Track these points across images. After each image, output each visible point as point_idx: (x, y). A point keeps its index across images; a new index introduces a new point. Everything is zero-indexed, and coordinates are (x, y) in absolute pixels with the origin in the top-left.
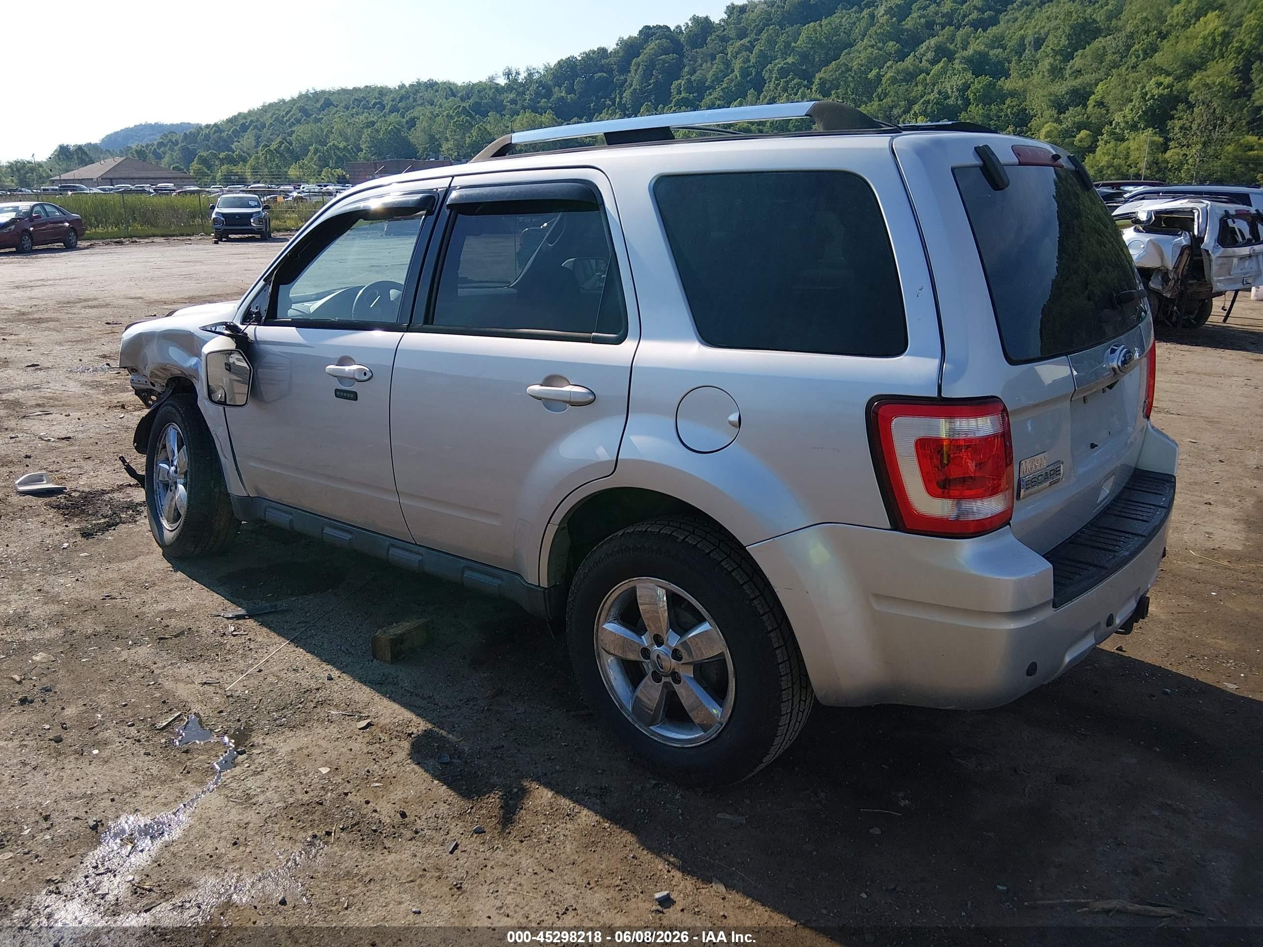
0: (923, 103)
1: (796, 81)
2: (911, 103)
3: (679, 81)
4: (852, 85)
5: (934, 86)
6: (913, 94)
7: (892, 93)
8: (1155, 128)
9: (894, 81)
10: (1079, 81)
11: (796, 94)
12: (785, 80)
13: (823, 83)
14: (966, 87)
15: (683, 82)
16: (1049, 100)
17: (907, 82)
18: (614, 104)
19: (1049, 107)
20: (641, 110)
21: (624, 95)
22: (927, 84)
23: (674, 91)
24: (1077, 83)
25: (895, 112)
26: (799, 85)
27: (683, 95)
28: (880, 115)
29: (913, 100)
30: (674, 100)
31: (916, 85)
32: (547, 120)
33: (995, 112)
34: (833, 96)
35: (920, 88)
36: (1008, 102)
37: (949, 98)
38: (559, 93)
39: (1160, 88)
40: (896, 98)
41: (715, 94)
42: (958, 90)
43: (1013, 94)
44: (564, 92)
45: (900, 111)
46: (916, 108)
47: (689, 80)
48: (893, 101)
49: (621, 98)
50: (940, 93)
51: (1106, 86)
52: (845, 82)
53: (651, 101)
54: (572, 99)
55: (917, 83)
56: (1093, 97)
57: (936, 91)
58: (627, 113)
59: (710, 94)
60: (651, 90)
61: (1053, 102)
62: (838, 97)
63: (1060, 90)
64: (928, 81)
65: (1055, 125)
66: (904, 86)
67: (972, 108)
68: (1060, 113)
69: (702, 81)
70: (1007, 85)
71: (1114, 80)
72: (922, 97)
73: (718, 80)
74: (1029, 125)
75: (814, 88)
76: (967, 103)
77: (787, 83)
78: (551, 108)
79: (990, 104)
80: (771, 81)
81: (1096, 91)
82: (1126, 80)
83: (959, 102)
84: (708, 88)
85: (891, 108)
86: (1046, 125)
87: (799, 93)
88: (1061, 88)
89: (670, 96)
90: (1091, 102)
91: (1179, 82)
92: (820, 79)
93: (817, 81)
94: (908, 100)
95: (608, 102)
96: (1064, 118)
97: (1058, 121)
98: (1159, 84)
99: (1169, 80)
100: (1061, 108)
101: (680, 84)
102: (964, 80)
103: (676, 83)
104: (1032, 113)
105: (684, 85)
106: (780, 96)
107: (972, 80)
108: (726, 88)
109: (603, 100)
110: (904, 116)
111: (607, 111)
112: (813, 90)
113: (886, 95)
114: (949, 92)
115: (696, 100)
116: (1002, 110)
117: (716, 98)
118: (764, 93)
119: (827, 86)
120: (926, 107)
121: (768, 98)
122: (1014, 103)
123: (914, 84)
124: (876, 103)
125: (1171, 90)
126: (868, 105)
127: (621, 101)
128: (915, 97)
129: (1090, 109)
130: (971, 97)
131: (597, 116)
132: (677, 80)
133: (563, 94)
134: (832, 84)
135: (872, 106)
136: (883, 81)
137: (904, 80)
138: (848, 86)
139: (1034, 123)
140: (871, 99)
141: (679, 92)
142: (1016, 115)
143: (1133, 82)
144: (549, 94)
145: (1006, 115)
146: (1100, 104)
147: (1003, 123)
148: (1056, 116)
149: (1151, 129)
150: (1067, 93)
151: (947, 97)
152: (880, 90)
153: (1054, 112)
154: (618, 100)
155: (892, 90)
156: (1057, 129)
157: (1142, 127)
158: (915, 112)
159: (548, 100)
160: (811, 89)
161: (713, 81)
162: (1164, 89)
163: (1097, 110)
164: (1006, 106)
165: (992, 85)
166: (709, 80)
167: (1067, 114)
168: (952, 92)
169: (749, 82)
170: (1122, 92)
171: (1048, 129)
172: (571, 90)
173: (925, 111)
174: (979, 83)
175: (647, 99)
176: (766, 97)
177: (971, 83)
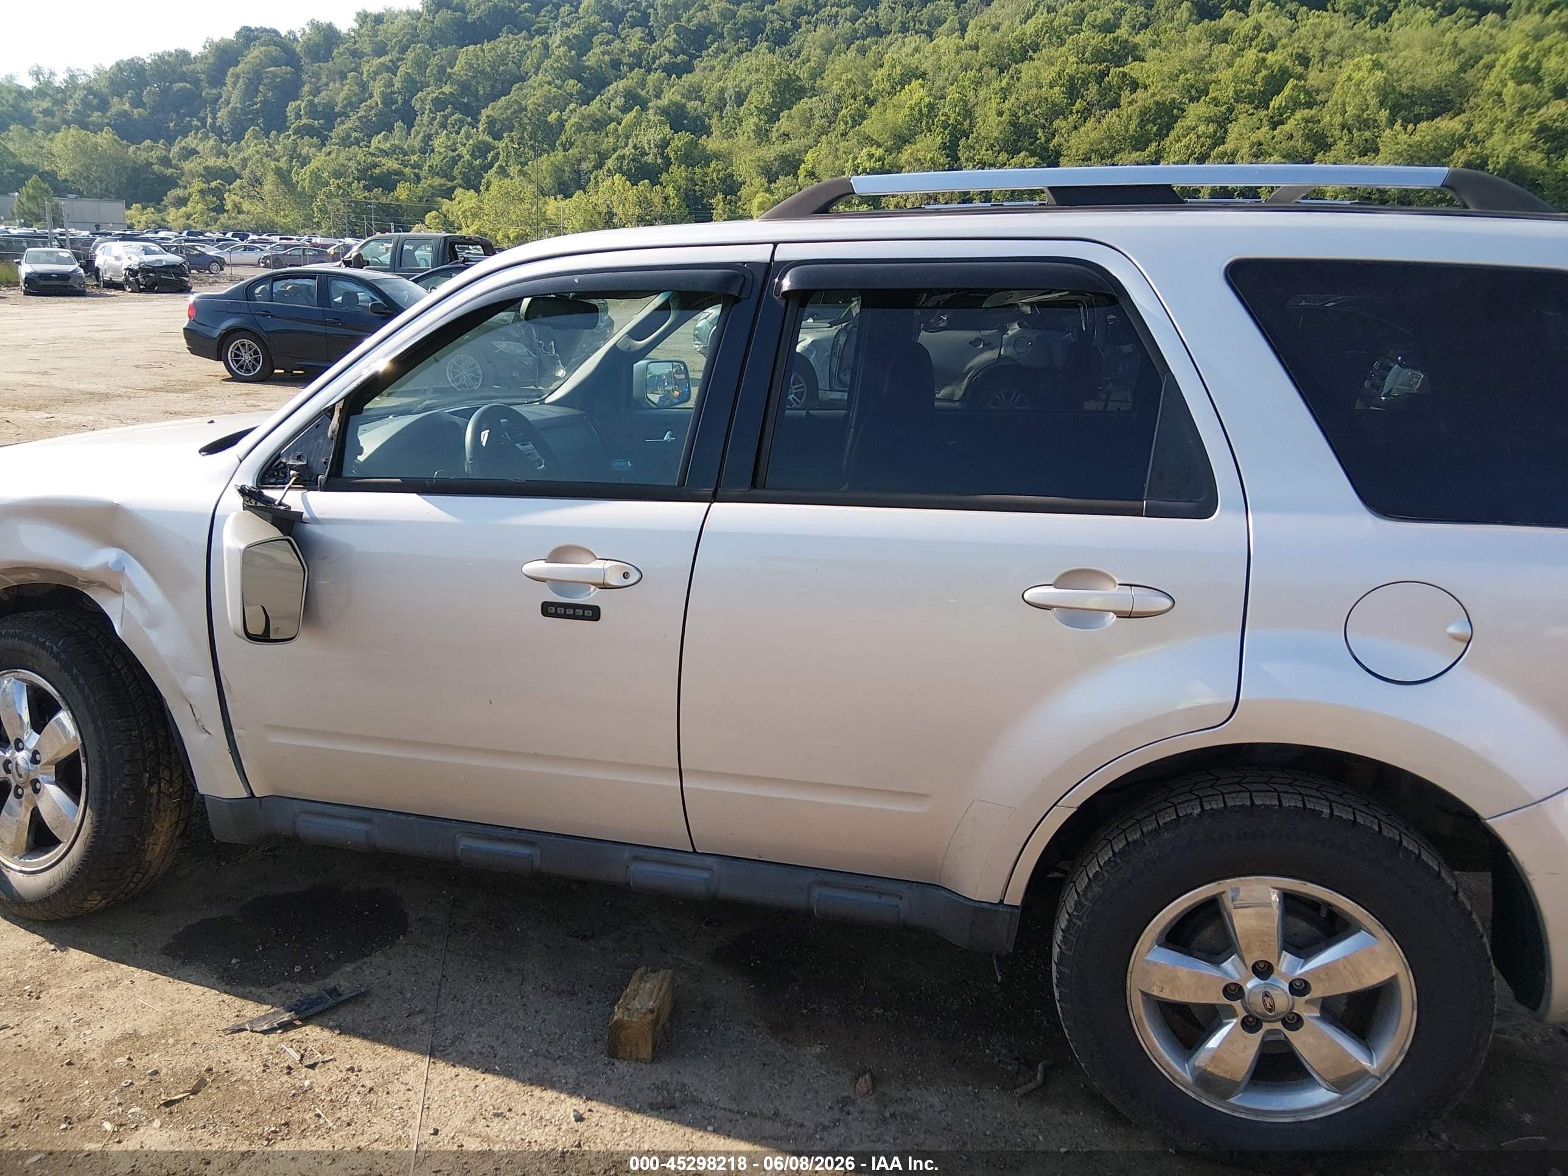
0: (617, 159)
1: (456, 116)
2: (602, 158)
3: (299, 102)
4: (529, 128)
5: (628, 138)
6: (604, 146)
7: (578, 142)
8: (869, 205)
9: (579, 128)
10: (788, 146)
11: (458, 133)
12: (442, 113)
13: (491, 122)
14: (664, 144)
15: (303, 104)
16: (758, 166)
17: (596, 130)
18: (204, 125)
19: (759, 174)
20: (246, 137)
21: (219, 114)
22: (619, 136)
23: (290, 114)
24: (786, 147)
25: (584, 166)
26: (462, 122)
27: (304, 121)
28: (566, 169)
29: (604, 154)
30: (292, 127)
31: (607, 135)
32: (105, 142)
33: (699, 176)
34: (506, 140)
35: (611, 140)
36: (713, 164)
37: (647, 154)
38: (120, 105)
39: (873, 160)
40: (584, 150)
41: (349, 124)
42: (656, 146)
43: (717, 156)
44: (127, 105)
45: (590, 166)
46: (610, 163)
47: (311, 102)
48: (580, 153)
49: (214, 118)
50: (635, 147)
51: (816, 155)
52: (521, 124)
53: (258, 125)
54: (140, 115)
55: (607, 134)
56: (803, 165)
57: (631, 145)
58: (225, 138)
59: (343, 122)
60: (258, 111)
61: (762, 168)
62: (512, 141)
63: (768, 156)
64: (620, 132)
65: (768, 195)
66: (592, 137)
67: (673, 168)
68: (770, 182)
69: (330, 105)
70: (710, 146)
71: (823, 147)
72: (615, 150)
73: (352, 105)
74: (739, 194)
75: (481, 128)
76: (668, 162)
77: (446, 117)
78: (108, 125)
79: (693, 166)
80: (423, 113)
81: (806, 159)
82: (837, 150)
83: (659, 161)
84: (340, 114)
85: (580, 161)
86: (758, 195)
87: (462, 132)
88: (771, 152)
89: (286, 121)
90: (801, 172)
91: (891, 154)
92: (488, 117)
93: (483, 119)
94: (599, 153)
95: (195, 122)
96: (775, 188)
97: (768, 190)
98: (871, 156)
99: (879, 152)
100: (772, 178)
101: (299, 106)
102: (662, 135)
103: (292, 105)
104: (740, 179)
105: (305, 108)
106: (438, 134)
107: (671, 135)
108: (365, 117)
109: (188, 119)
110: (595, 172)
111: (196, 133)
112: (480, 130)
113: (572, 144)
114: (646, 147)
115: (323, 128)
116: (707, 174)
117: (351, 129)
118: (416, 127)
119: (498, 126)
120: (622, 163)
121: (422, 135)
122: (720, 167)
123: (603, 134)
124: (560, 154)
125: (883, 163)
126: (551, 154)
127: (214, 123)
128: (607, 150)
129: (801, 179)
130: (672, 155)
131: (181, 140)
132: (294, 100)
133: (127, 107)
134: (503, 124)
135: (555, 156)
136: (568, 126)
137: (591, 128)
138: (525, 129)
139: (744, 192)
140: (553, 148)
141: (298, 117)
142: (723, 181)
143: (845, 152)
144: (103, 105)
145: (712, 180)
146: (811, 174)
147: (709, 190)
148: (766, 185)
149: (866, 206)
150: (776, 160)
151: (644, 154)
152: (563, 137)
153: (764, 181)
154: (209, 120)
155: (578, 139)
156: (769, 200)
157: (857, 202)
158: (609, 169)
159: (104, 114)
160: (477, 128)
161: (345, 107)
162: (876, 161)
163: (809, 181)
164: (711, 169)
165: (694, 144)
166: (339, 105)
167: (779, 183)
168: (650, 148)
169: (392, 112)
170: (834, 163)
171: (761, 200)
172: (137, 103)
173: (620, 168)
174: (681, 140)
175: (253, 121)
176: (418, 133)
177: (671, 139)
